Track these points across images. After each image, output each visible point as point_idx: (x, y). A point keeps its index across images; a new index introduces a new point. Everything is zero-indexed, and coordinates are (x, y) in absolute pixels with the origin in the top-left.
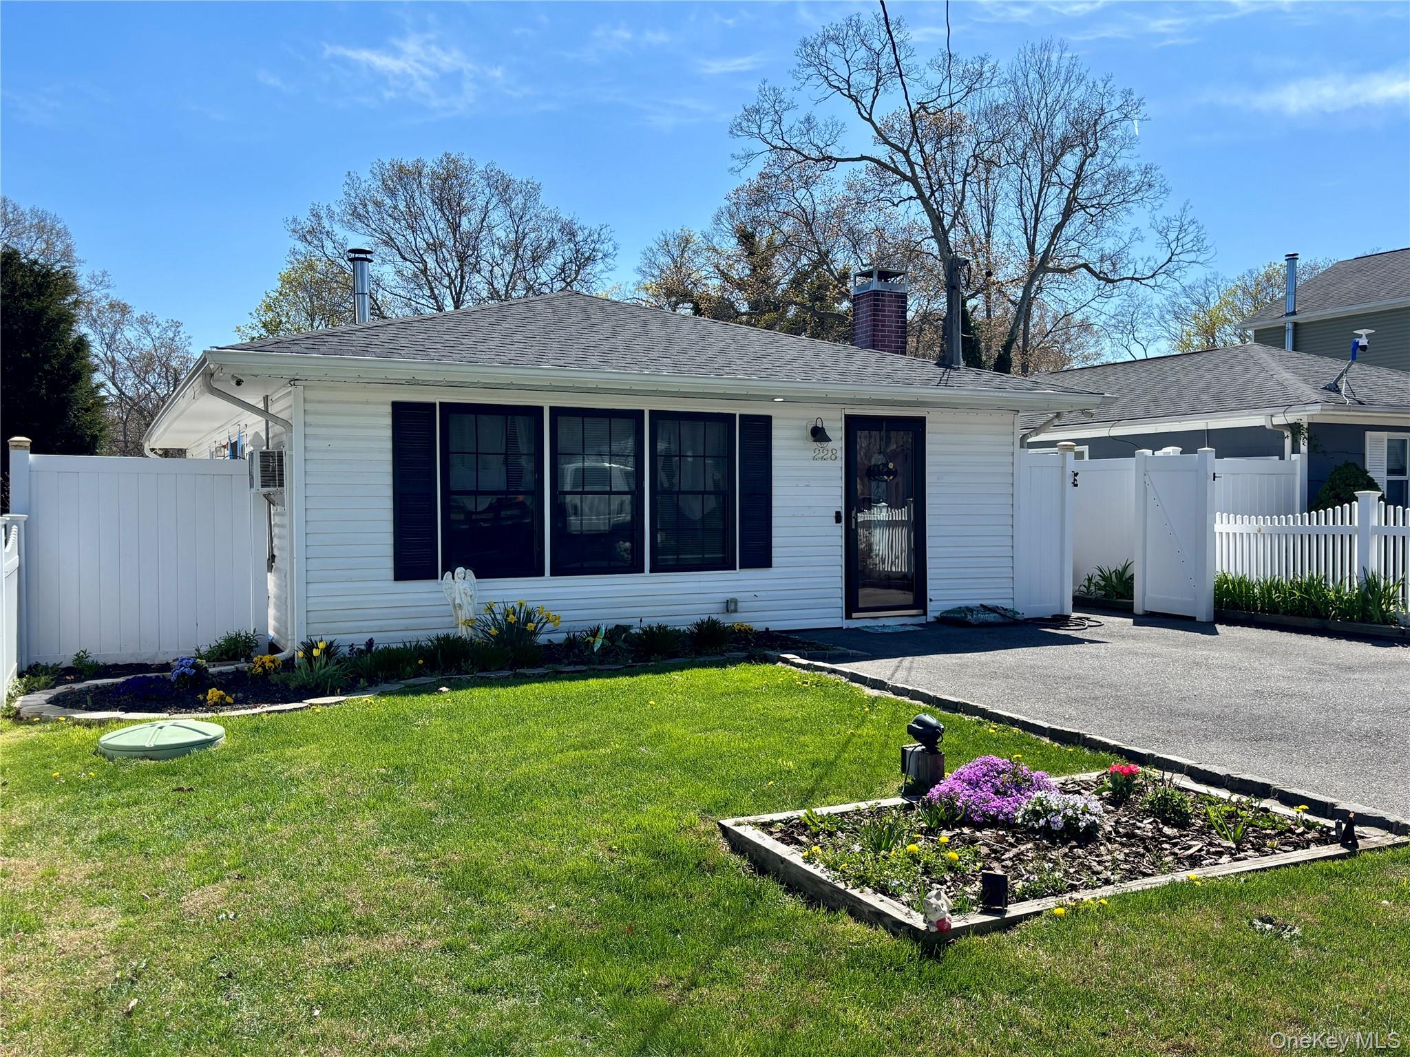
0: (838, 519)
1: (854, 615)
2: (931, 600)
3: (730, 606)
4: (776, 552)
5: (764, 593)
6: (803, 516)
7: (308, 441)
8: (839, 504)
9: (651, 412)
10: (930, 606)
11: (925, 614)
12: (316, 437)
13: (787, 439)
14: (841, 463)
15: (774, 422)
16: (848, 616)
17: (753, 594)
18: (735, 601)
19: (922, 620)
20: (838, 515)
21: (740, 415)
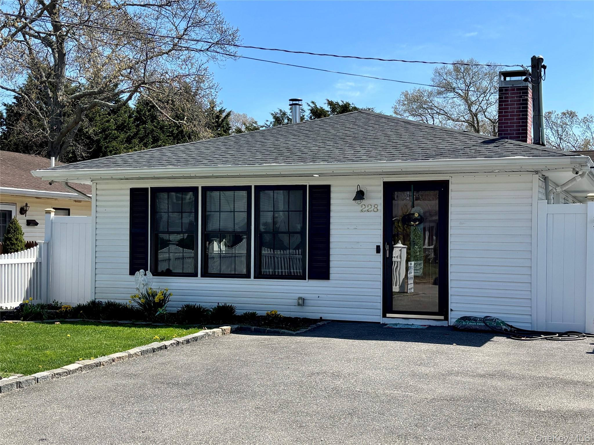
0: (378, 251)
1: (388, 315)
2: (451, 310)
3: (302, 302)
4: (332, 270)
5: (325, 296)
6: (352, 248)
7: (97, 208)
8: (379, 240)
9: (255, 186)
10: (451, 315)
11: (446, 319)
12: (101, 206)
13: (343, 199)
14: (381, 214)
15: (332, 189)
16: (384, 316)
17: (318, 295)
18: (303, 300)
19: (445, 324)
20: (378, 247)
21: (309, 186)
